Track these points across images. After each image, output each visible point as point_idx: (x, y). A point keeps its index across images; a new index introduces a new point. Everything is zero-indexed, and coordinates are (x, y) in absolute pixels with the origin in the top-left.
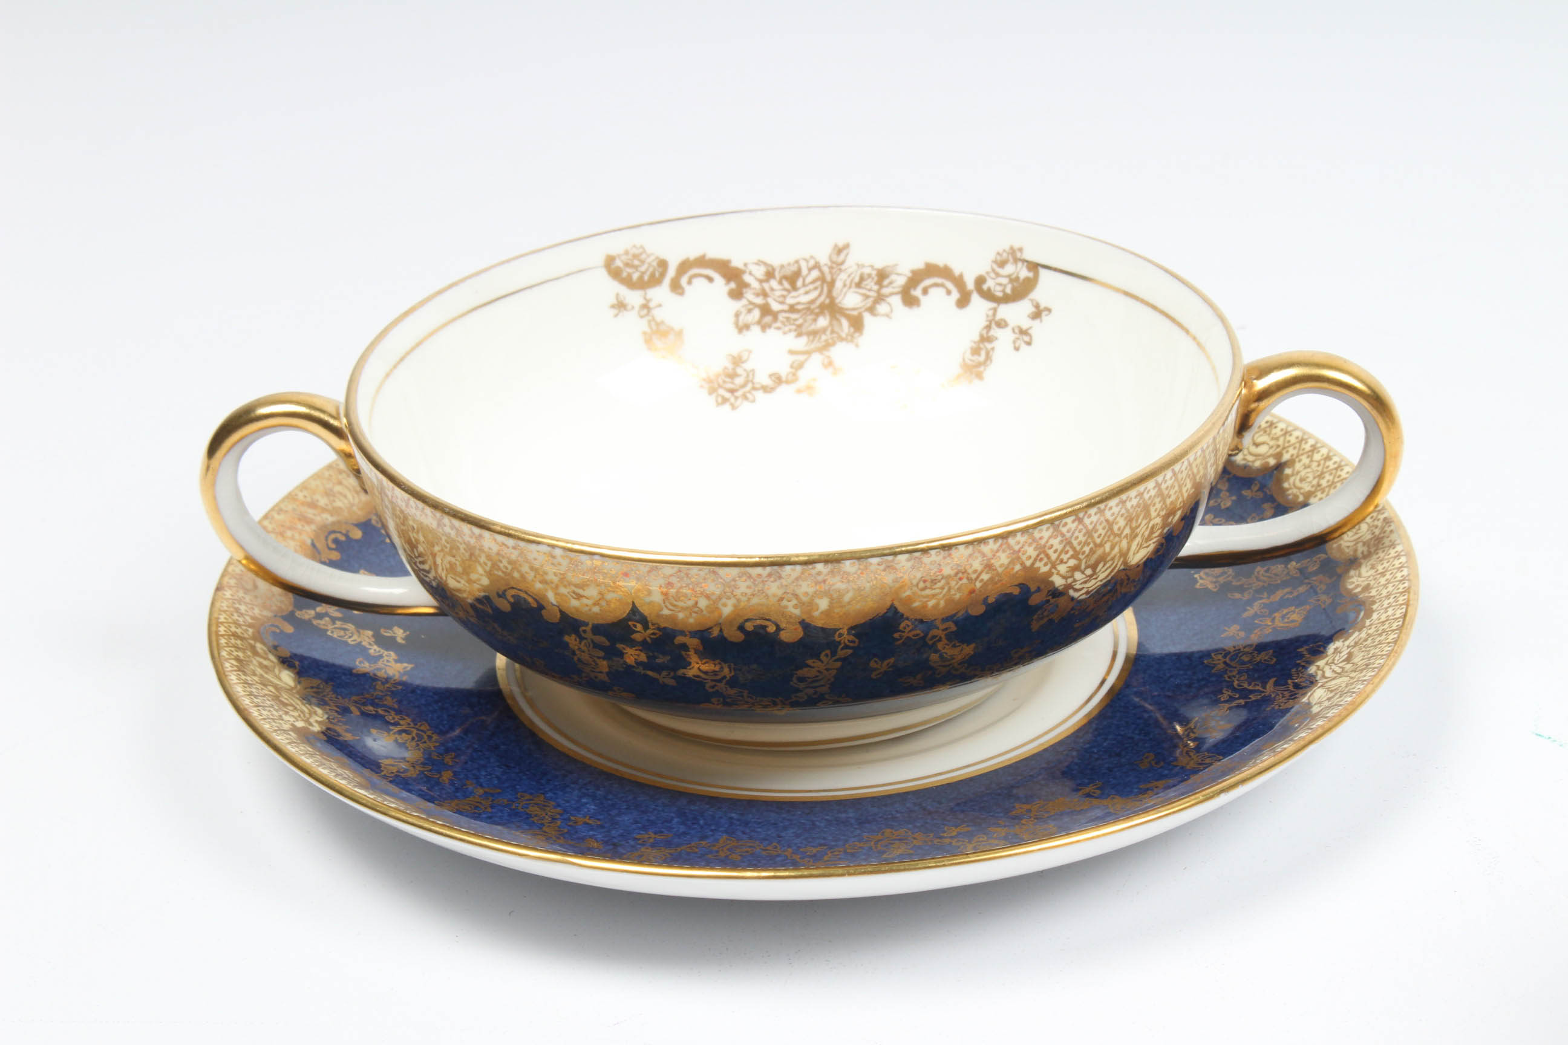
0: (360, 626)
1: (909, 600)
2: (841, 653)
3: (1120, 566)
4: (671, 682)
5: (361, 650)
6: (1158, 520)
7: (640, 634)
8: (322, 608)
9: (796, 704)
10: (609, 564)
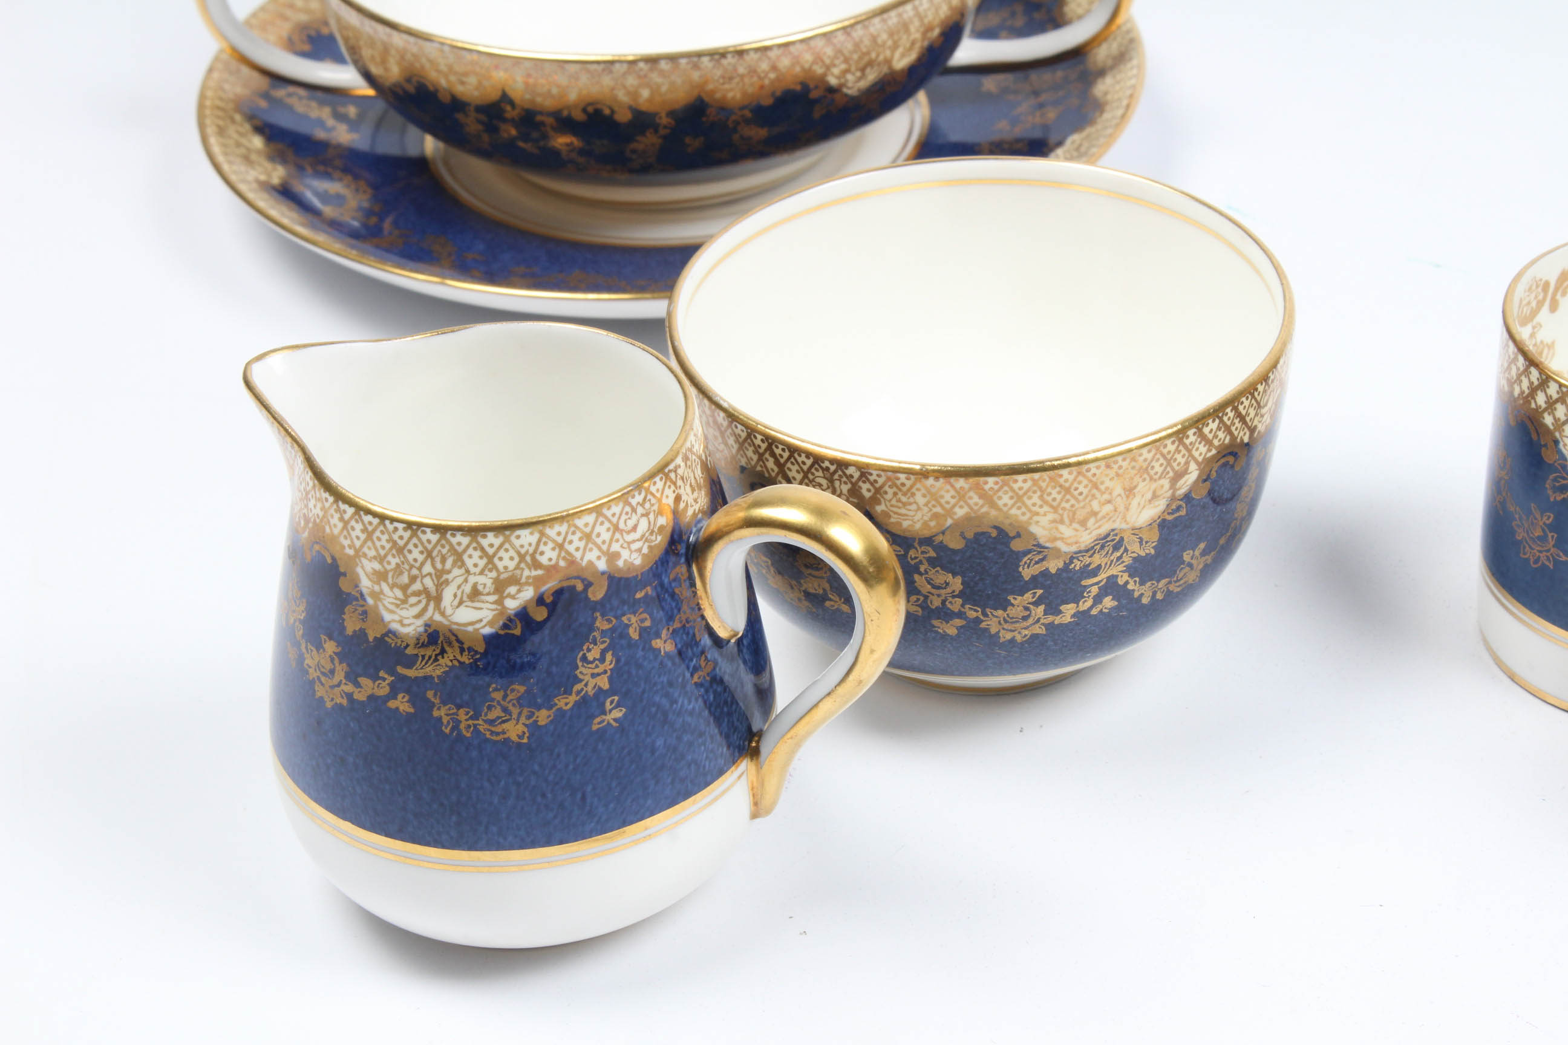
0: (322, 103)
1: (713, 92)
2: (662, 132)
3: (885, 70)
4: (536, 151)
5: (321, 123)
6: (917, 36)
7: (510, 113)
8: (291, 89)
9: (631, 171)
10: (483, 58)
